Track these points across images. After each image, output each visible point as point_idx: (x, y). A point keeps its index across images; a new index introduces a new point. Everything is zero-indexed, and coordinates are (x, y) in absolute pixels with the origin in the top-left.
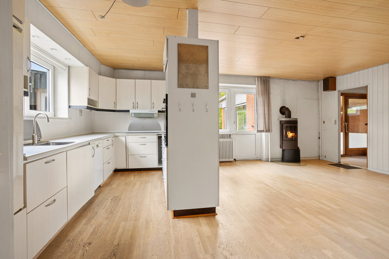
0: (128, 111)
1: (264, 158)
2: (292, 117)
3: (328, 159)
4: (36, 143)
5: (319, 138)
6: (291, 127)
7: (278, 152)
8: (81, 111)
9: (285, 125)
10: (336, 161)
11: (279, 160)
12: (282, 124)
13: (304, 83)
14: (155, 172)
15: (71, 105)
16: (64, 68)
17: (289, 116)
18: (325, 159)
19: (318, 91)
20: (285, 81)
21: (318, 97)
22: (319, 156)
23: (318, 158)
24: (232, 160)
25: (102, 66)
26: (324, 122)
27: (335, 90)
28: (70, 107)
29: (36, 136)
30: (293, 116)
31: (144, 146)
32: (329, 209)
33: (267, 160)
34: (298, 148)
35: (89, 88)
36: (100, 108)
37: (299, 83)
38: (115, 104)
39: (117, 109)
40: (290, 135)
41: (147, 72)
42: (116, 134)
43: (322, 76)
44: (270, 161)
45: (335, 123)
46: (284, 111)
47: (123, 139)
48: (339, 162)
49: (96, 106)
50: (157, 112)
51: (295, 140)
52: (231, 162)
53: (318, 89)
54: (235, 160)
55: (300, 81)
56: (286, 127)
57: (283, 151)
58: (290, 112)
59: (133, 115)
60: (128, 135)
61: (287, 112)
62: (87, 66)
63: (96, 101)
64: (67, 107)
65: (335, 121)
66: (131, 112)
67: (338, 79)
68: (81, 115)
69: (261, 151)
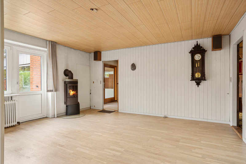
1: (51, 115)
2: (73, 79)
3: (96, 108)
5: (91, 94)
6: (73, 86)
7: (63, 108)
9: (68, 85)
10: (101, 109)
11: (63, 114)
12: (67, 84)
13: (81, 52)
17: (72, 78)
18: (94, 108)
19: (90, 60)
20: (69, 49)
21: (90, 64)
22: (91, 106)
23: (89, 108)
24: (15, 123)
26: (93, 82)
27: (101, 60)
30: (75, 78)
32: (119, 154)
33: (53, 116)
34: (79, 103)
37: (78, 52)
40: (72, 93)
43: (93, 49)
44: (56, 117)
45: (101, 83)
46: (68, 73)
48: (103, 109)
51: (76, 96)
52: (14, 126)
53: (90, 58)
54: (19, 123)
55: (79, 51)
56: (70, 86)
57: (67, 106)
58: (72, 74)
61: (70, 75)
65: (101, 81)
67: (103, 53)
69: (48, 109)
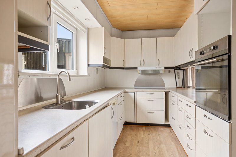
0: (136, 68)
4: (60, 103)
8: (97, 69)
14: (162, 129)
15: (89, 63)
16: (85, 30)
25: (113, 29)
28: (89, 65)
29: (60, 96)
31: (151, 102)
35: (105, 48)
36: (112, 66)
38: (124, 62)
39: (126, 67)
41: (151, 31)
42: (126, 90)
47: (132, 94)
49: (109, 64)
50: (163, 68)
59: (140, 72)
60: (136, 91)
62: (102, 27)
63: (109, 60)
64: (87, 65)
66: (139, 69)
68: (97, 73)
